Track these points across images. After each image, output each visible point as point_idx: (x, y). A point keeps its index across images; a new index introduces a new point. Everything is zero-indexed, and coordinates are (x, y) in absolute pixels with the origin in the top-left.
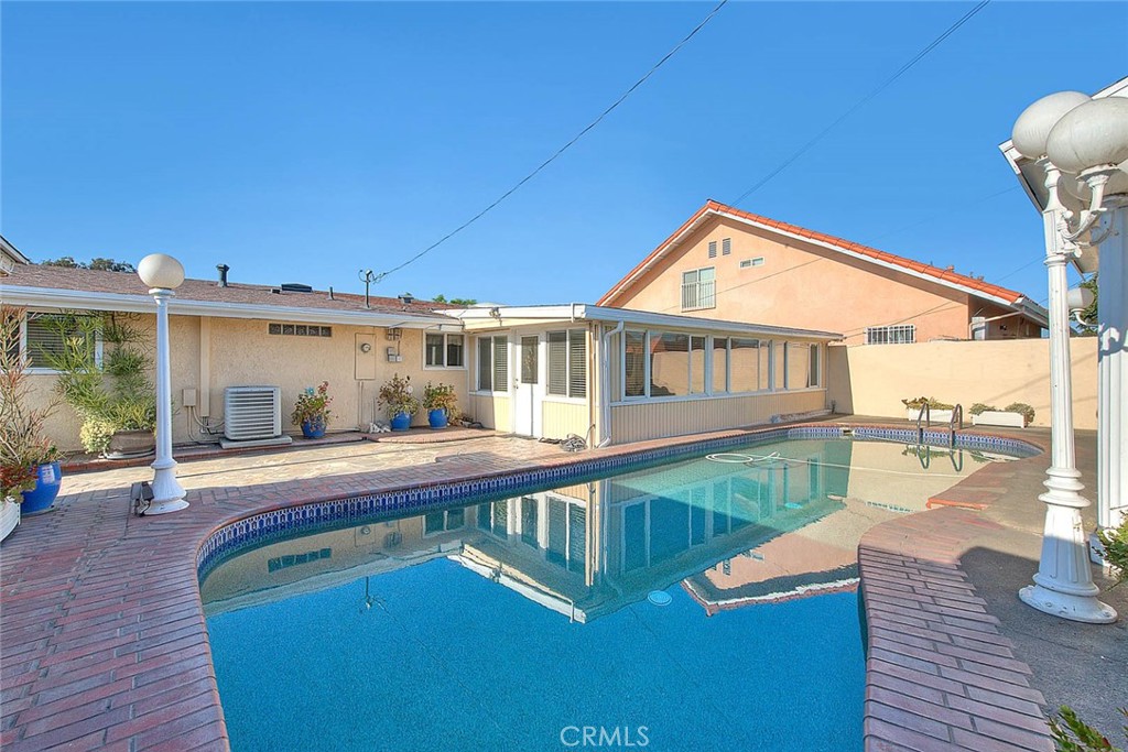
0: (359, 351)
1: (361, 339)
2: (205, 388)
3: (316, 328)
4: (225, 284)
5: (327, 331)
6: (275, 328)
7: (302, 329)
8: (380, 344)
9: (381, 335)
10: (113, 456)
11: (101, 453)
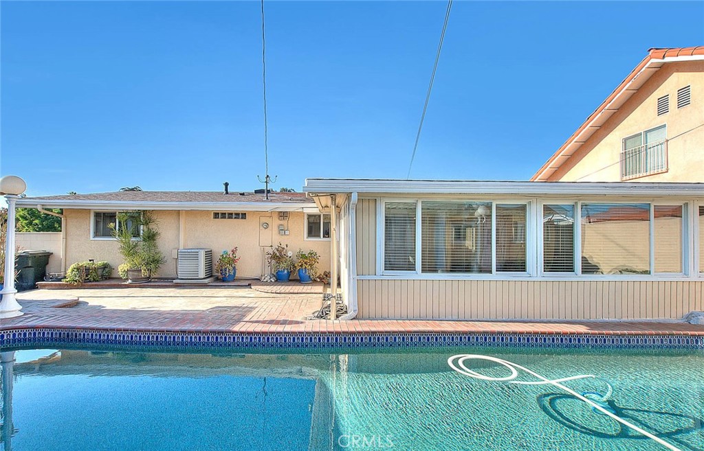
0: (261, 228)
1: (264, 220)
2: (181, 247)
3: (237, 214)
4: (227, 193)
5: (244, 216)
6: (216, 215)
7: (230, 215)
8: (275, 222)
9: (276, 217)
10: (130, 281)
11: (127, 279)
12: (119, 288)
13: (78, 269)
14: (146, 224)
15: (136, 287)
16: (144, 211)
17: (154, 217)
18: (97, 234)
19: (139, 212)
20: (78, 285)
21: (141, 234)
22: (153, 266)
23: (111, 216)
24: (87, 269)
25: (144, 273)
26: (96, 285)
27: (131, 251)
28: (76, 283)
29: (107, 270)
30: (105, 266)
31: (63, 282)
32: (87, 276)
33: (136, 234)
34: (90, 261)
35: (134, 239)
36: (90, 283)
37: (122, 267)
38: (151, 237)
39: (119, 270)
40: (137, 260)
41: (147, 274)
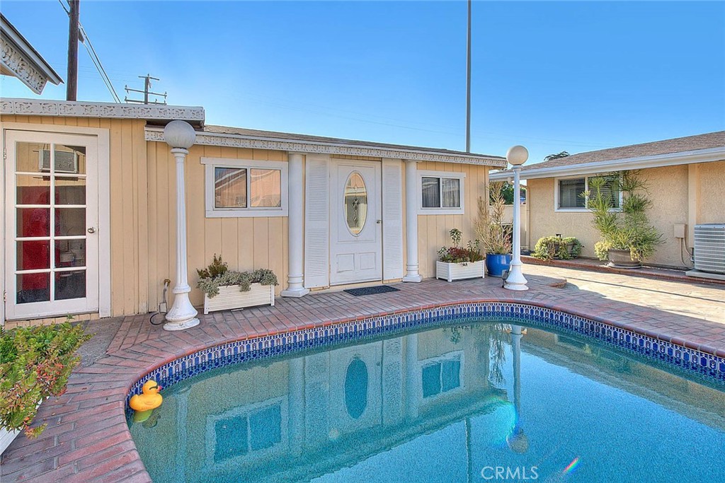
2: (692, 222)
10: (611, 264)
11: (607, 261)
12: (596, 271)
13: (547, 245)
14: (629, 188)
15: (620, 273)
16: (625, 172)
17: (641, 179)
18: (561, 206)
19: (617, 175)
20: (547, 261)
21: (621, 203)
22: (645, 246)
23: (578, 184)
24: (557, 245)
25: (633, 256)
26: (566, 264)
27: (608, 225)
28: (545, 260)
29: (577, 247)
30: (575, 243)
31: (532, 256)
32: (556, 253)
33: (614, 204)
34: (557, 235)
35: (612, 210)
36: (560, 261)
37: (600, 245)
38: (637, 207)
39: (597, 249)
40: (622, 238)
41: (637, 257)
